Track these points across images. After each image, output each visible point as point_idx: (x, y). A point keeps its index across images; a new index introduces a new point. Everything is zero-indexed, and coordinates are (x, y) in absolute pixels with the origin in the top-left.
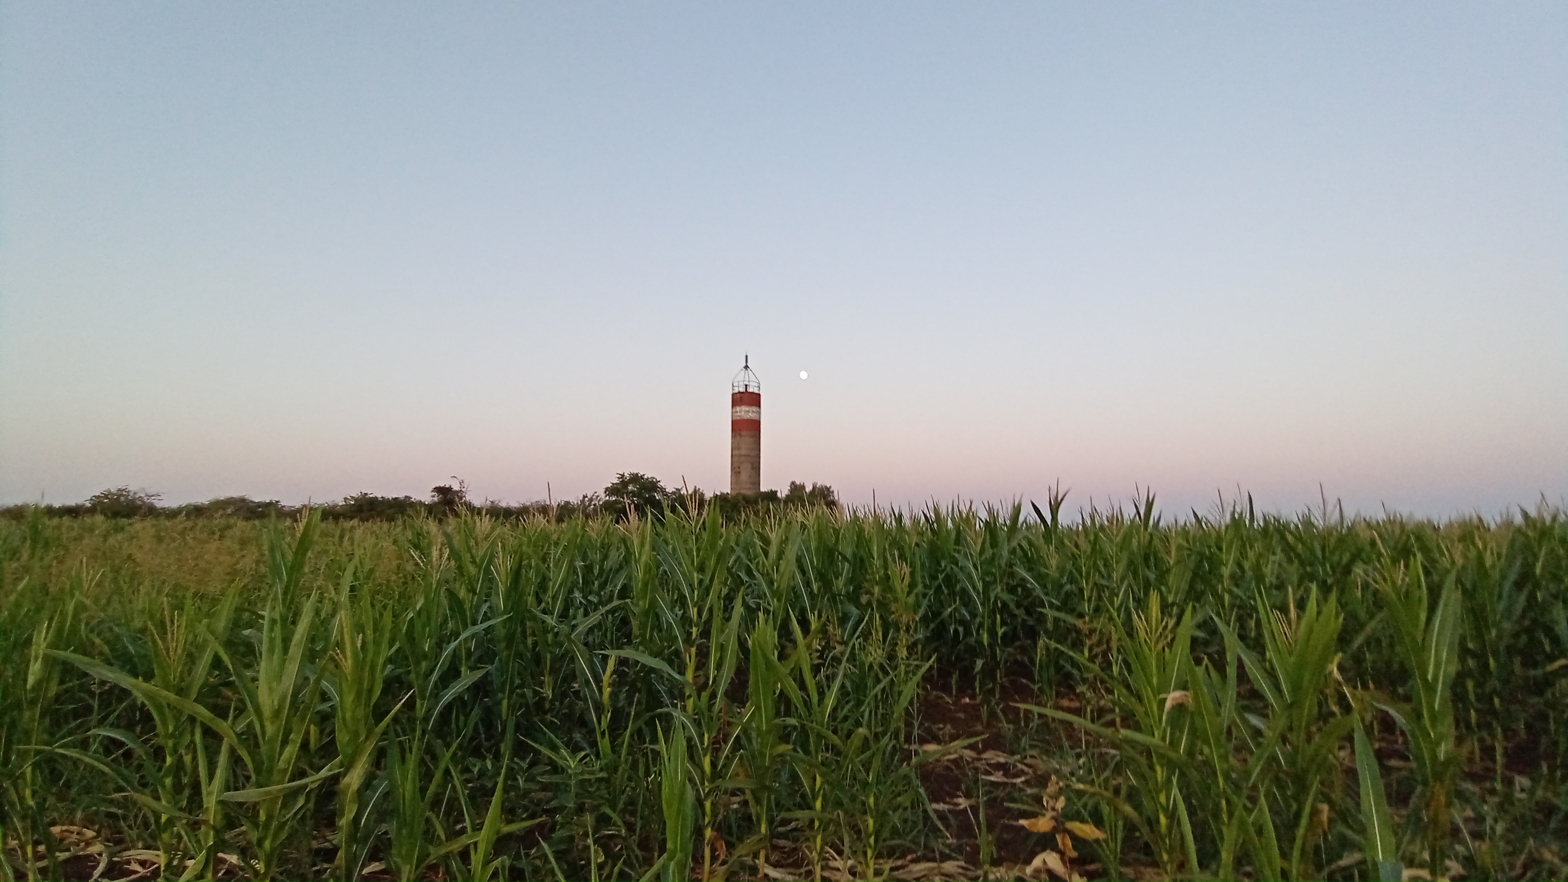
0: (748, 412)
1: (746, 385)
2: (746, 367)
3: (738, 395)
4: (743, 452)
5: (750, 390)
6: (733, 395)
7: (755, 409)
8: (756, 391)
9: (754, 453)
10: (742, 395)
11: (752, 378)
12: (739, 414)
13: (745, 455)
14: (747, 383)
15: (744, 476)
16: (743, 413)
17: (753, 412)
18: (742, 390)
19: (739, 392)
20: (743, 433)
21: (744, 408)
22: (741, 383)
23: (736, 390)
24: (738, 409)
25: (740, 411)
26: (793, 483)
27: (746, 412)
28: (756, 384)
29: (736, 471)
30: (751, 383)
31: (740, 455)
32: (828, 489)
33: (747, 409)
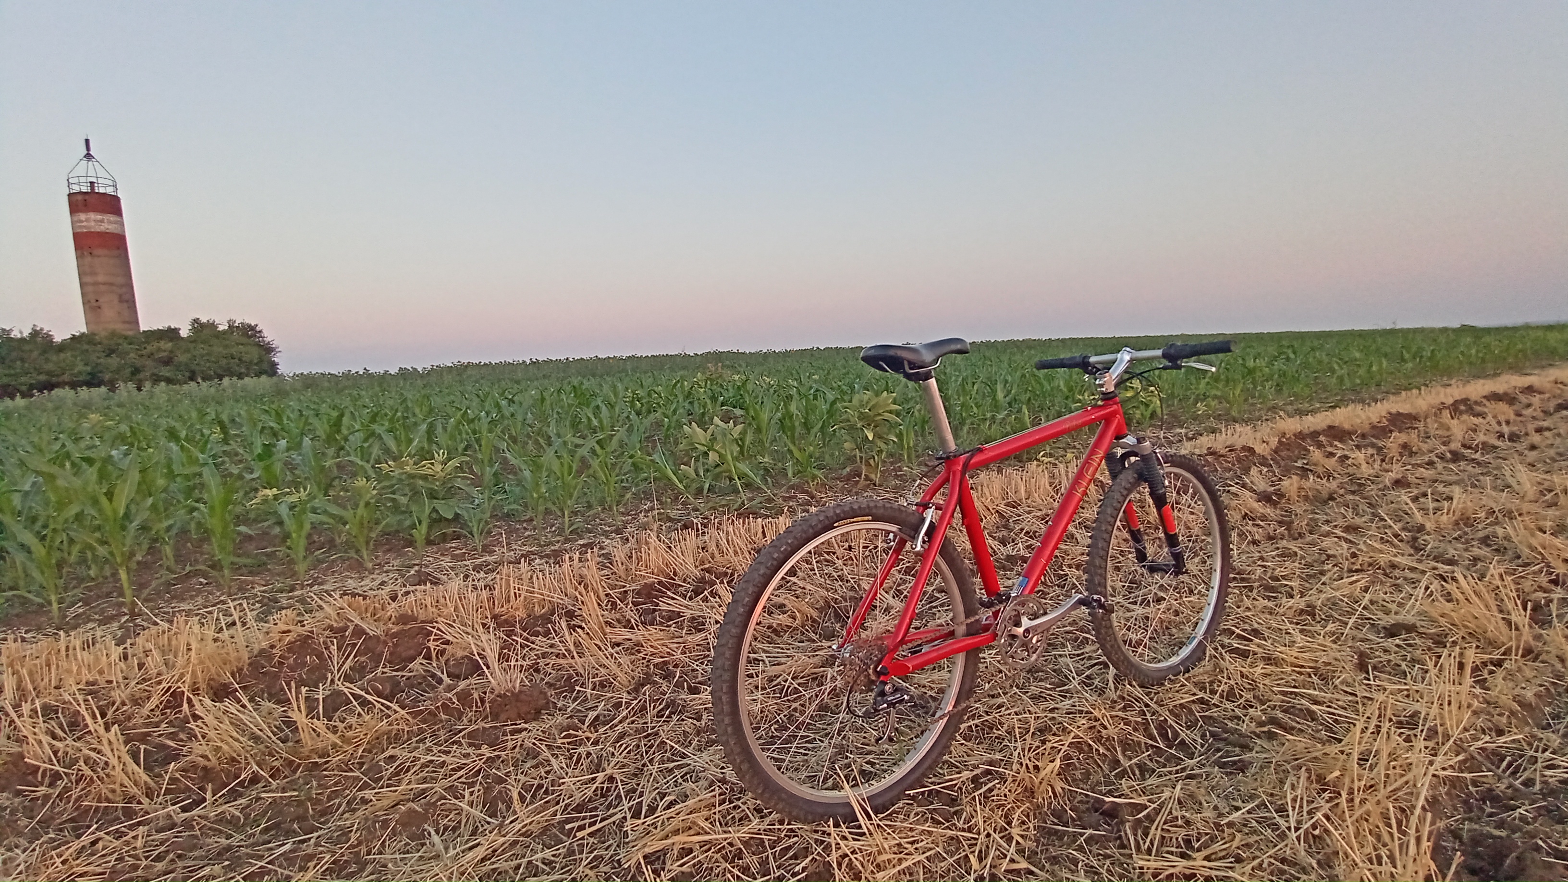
0: (102, 221)
1: (92, 183)
2: (88, 156)
3: (80, 198)
4: (101, 278)
5: (102, 190)
6: (70, 195)
7: (112, 218)
8: (110, 191)
9: (120, 280)
10: (87, 197)
11: (101, 173)
12: (84, 224)
13: (104, 284)
14: (94, 180)
15: (110, 312)
16: (93, 224)
17: (110, 222)
18: (84, 189)
19: (81, 193)
20: (97, 252)
21: (92, 216)
22: (82, 180)
23: (76, 189)
24: (83, 216)
25: (87, 220)
26: (196, 321)
27: (95, 221)
28: (111, 183)
29: (91, 305)
30: (100, 181)
31: (96, 284)
32: (252, 328)
33: (99, 217)
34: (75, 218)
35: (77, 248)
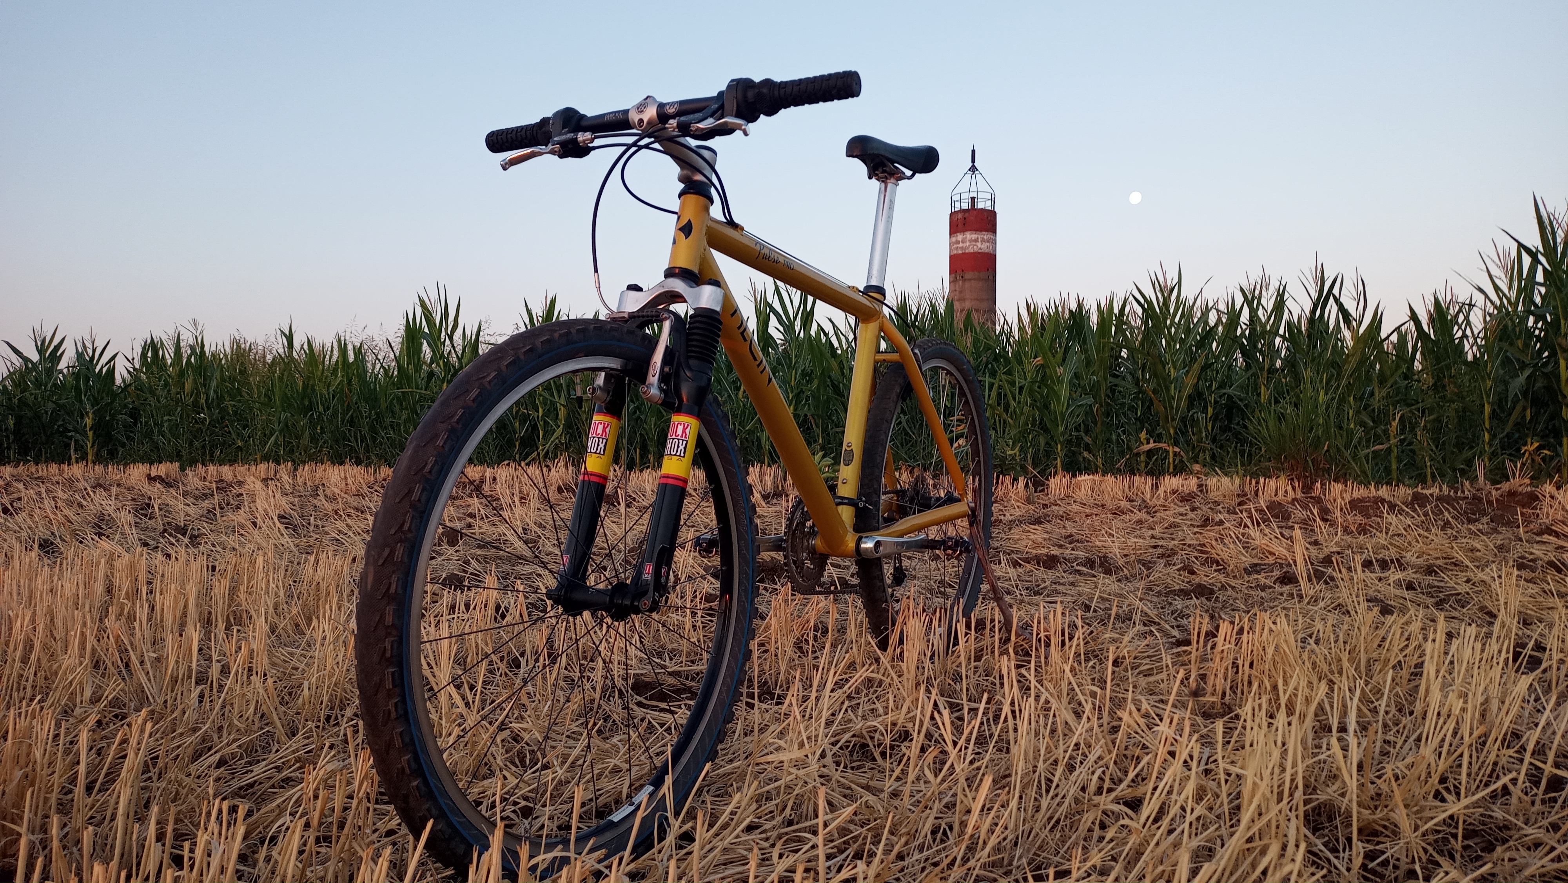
0: (976, 241)
1: (973, 199)
2: (973, 169)
3: (960, 216)
4: (968, 304)
5: (980, 206)
6: (951, 215)
7: (986, 236)
8: (988, 206)
9: (984, 306)
10: (967, 215)
12: (961, 245)
14: (974, 195)
16: (968, 244)
17: (983, 241)
18: (965, 206)
19: (963, 211)
20: (968, 275)
21: (969, 235)
23: (957, 207)
24: (960, 237)
25: (963, 242)
27: (972, 242)
28: (989, 196)
30: (981, 195)
33: (974, 236)
34: (954, 239)
35: (952, 271)
